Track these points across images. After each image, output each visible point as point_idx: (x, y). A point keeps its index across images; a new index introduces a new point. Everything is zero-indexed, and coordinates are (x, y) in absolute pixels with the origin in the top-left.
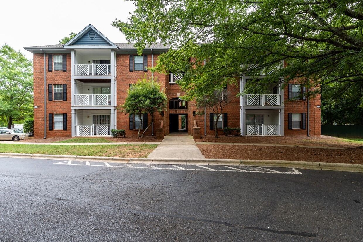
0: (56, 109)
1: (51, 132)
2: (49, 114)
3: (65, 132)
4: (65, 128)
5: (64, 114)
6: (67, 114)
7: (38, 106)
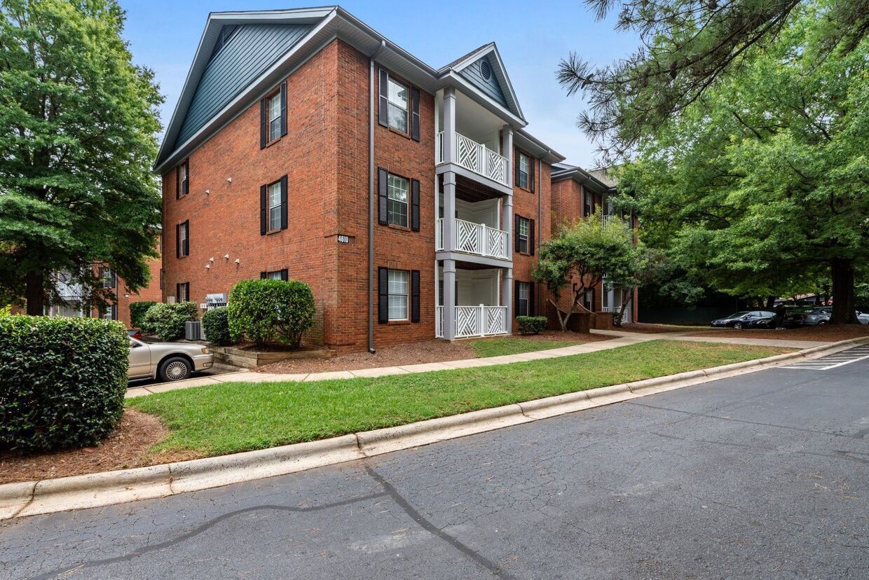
0: (395, 253)
1: (384, 328)
2: (380, 268)
3: (413, 326)
4: (415, 316)
5: (413, 271)
6: (419, 271)
7: (349, 237)
